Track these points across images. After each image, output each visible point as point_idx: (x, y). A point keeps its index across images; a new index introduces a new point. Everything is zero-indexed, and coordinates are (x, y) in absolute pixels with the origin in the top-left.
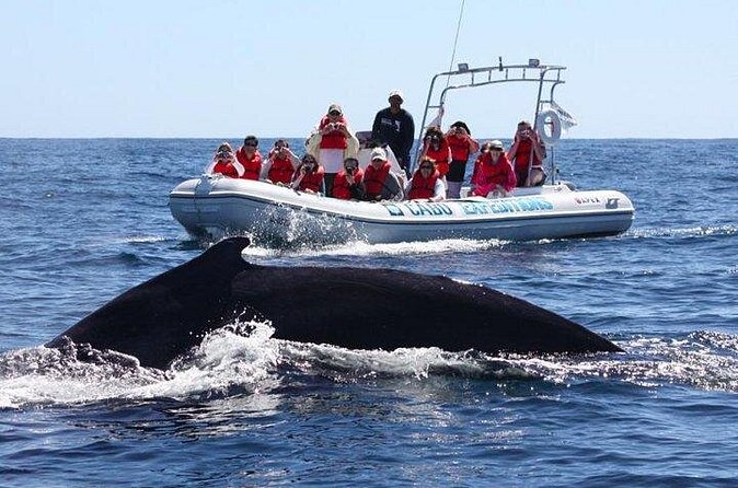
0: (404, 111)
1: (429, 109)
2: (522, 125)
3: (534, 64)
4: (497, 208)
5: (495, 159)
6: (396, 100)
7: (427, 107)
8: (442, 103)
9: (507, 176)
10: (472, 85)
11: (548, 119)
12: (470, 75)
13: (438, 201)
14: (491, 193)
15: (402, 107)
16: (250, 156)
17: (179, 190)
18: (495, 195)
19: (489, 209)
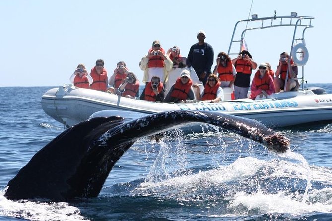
0: (206, 44)
1: (233, 42)
2: (283, 54)
3: (294, 15)
4: (258, 106)
5: (262, 74)
6: (201, 37)
7: (232, 41)
8: (242, 39)
9: (269, 85)
10: (262, 28)
11: (300, 50)
12: (261, 21)
13: (217, 101)
14: (258, 96)
15: (205, 41)
16: (99, 72)
17: (48, 94)
18: (261, 97)
19: (252, 107)
